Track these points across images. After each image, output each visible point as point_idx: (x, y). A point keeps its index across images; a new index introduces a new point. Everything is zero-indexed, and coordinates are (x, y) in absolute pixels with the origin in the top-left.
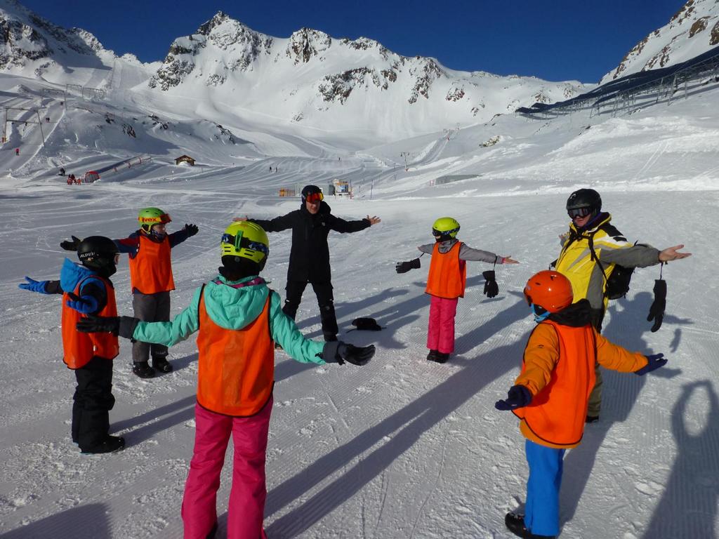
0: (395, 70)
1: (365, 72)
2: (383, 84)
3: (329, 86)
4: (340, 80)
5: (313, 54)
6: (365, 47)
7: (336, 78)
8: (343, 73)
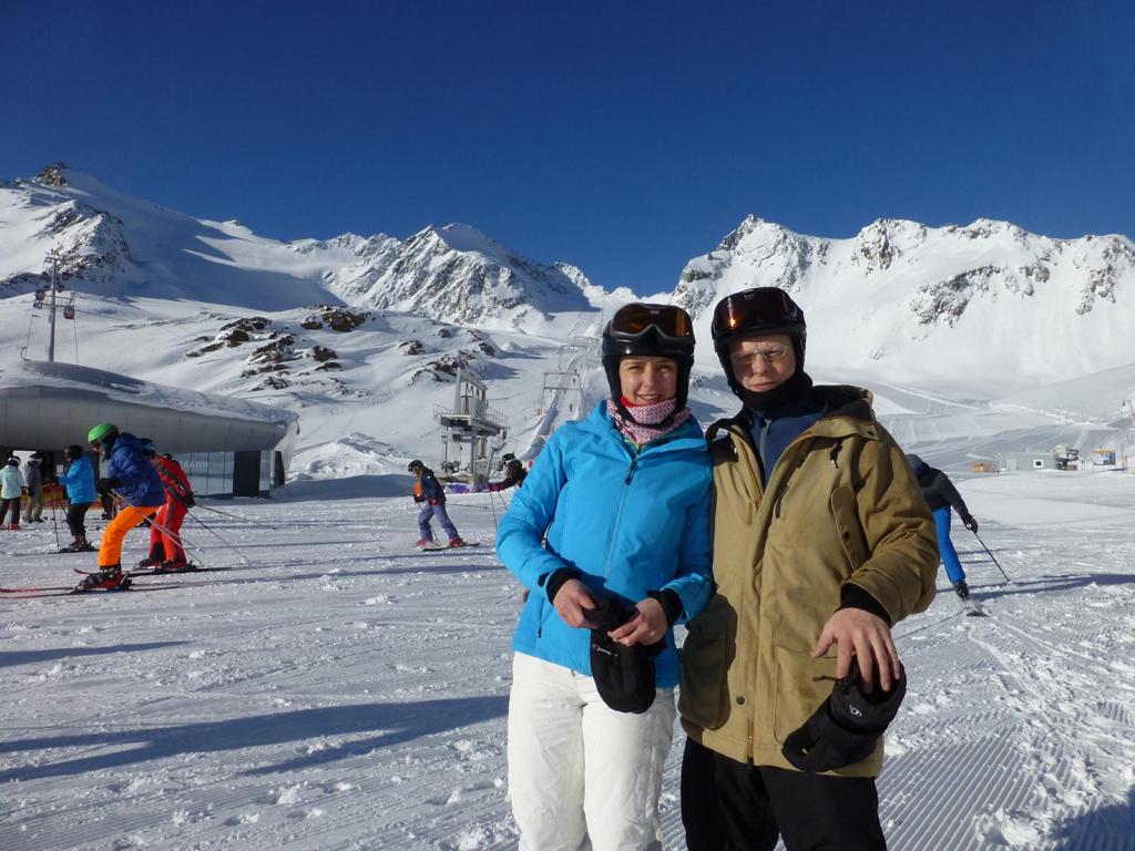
0: (1046, 264)
1: (991, 272)
2: (1024, 287)
3: (928, 301)
4: (947, 290)
5: (897, 255)
6: (987, 234)
7: (938, 287)
8: (951, 278)
